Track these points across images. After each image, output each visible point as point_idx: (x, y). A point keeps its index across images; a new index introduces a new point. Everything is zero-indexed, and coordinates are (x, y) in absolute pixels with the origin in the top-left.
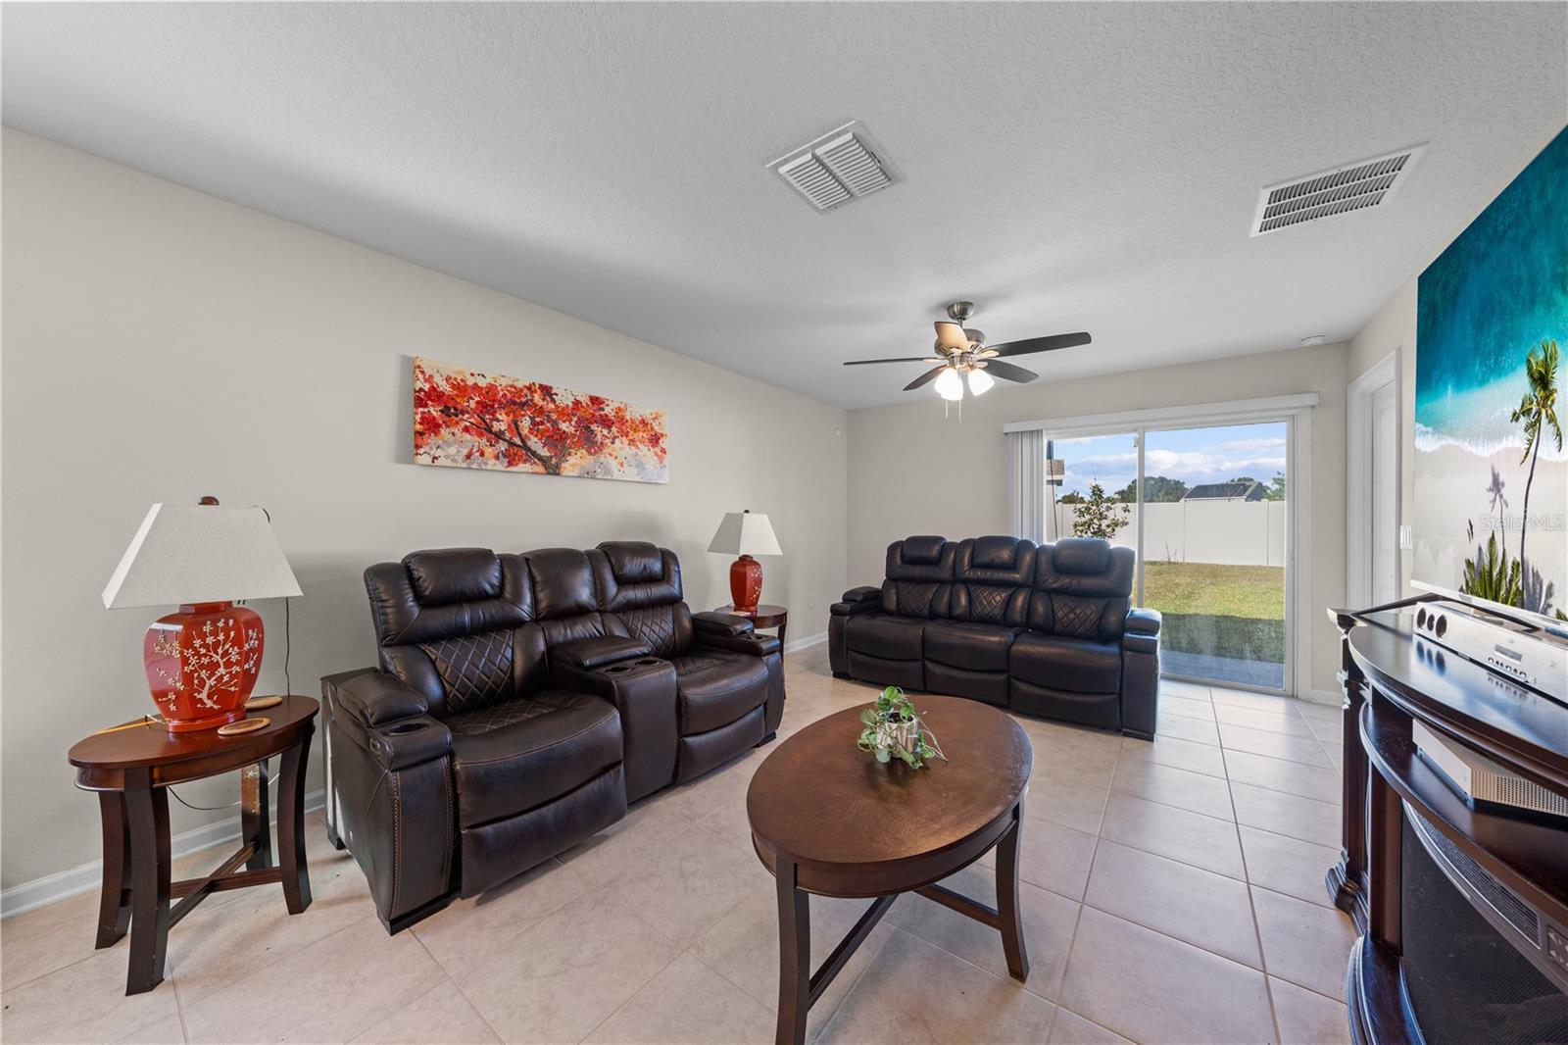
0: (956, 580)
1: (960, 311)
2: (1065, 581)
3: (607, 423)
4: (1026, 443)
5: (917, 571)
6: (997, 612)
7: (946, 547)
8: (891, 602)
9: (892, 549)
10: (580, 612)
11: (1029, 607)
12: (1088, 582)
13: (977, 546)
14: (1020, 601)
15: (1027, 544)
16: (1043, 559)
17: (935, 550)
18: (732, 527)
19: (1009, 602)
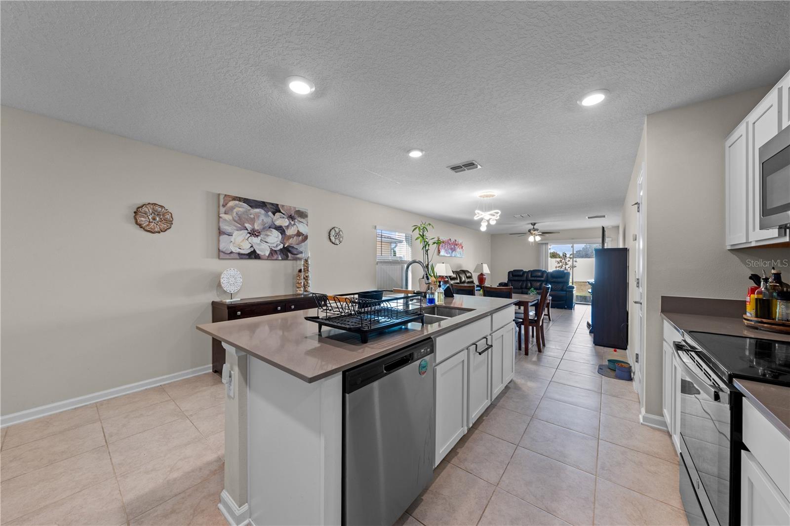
1: (534, 224)
2: (555, 279)
3: (457, 245)
4: (544, 246)
5: (516, 278)
6: (538, 287)
7: (524, 272)
8: (510, 284)
9: (509, 273)
10: (464, 282)
12: (560, 279)
13: (532, 272)
15: (545, 271)
16: (549, 275)
17: (521, 273)
18: (479, 267)
19: (541, 285)
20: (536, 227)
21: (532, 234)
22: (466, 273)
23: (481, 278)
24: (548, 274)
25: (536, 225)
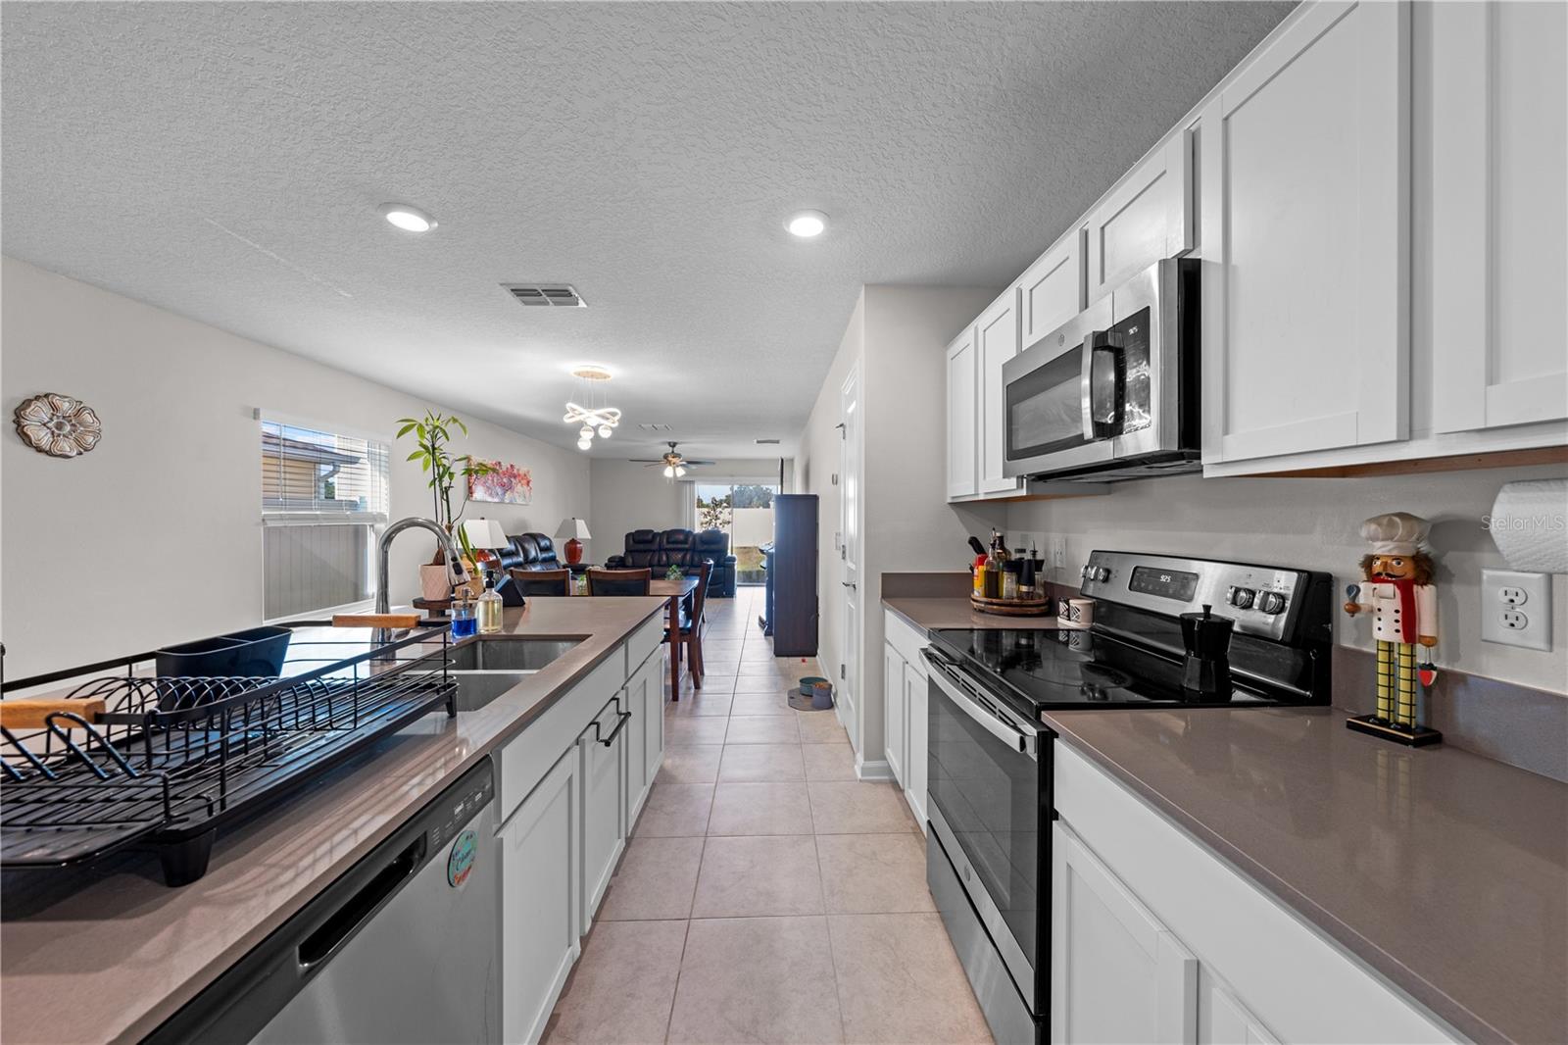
0: (661, 549)
1: (674, 445)
2: (705, 547)
3: (515, 477)
4: (688, 486)
5: (641, 546)
6: (680, 561)
7: (655, 535)
8: (630, 561)
9: (627, 536)
10: (534, 561)
11: (692, 558)
12: (713, 547)
13: (670, 534)
14: (688, 557)
15: (690, 532)
16: (697, 539)
17: (650, 537)
18: (568, 526)
19: (684, 557)
20: (677, 450)
21: (669, 463)
22: (540, 540)
23: (572, 549)
24: (695, 536)
25: (677, 446)
